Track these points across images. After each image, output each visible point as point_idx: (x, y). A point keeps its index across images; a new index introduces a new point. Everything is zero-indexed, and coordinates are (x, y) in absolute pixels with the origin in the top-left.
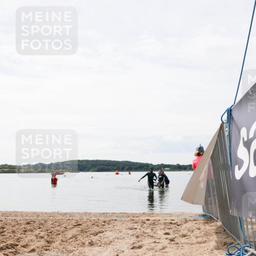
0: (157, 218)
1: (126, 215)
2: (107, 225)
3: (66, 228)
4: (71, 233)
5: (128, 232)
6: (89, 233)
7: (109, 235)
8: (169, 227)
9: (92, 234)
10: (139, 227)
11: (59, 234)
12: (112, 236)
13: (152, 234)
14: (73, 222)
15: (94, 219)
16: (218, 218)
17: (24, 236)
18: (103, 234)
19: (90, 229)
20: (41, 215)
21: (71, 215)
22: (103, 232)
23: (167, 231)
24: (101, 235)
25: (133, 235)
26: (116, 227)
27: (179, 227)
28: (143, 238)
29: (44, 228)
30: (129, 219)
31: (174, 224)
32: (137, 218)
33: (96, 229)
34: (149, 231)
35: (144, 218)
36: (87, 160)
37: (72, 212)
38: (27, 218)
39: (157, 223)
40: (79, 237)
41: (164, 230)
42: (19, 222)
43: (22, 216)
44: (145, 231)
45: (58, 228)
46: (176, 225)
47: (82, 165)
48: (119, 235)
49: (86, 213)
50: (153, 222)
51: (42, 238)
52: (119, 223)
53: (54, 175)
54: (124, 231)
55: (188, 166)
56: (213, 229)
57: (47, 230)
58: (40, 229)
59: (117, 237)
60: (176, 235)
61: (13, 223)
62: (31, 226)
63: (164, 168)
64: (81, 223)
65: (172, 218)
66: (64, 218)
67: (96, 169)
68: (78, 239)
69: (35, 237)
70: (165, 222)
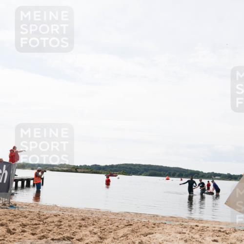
0: (206, 225)
1: (175, 219)
2: (157, 227)
3: (118, 227)
4: (122, 232)
5: (177, 236)
6: (140, 233)
7: (158, 237)
8: (218, 234)
9: (143, 235)
10: (188, 232)
11: (111, 232)
12: (161, 238)
13: (200, 240)
14: (125, 222)
15: (143, 220)
17: (79, 230)
19: (140, 230)
20: (95, 213)
21: (123, 215)
22: (153, 234)
23: (216, 238)
24: (151, 236)
25: (182, 239)
26: (165, 230)
27: (228, 235)
28: (191, 242)
29: (97, 225)
30: (178, 223)
31: (223, 232)
32: (186, 223)
33: (146, 230)
34: (197, 236)
35: (193, 224)
38: (82, 214)
39: (206, 230)
40: (130, 236)
41: (212, 237)
42: (75, 218)
43: (77, 212)
44: (194, 237)
45: (110, 226)
47: (135, 169)
48: (169, 237)
49: (136, 214)
50: (202, 228)
51: (95, 234)
52: (168, 227)
53: (108, 177)
54: (173, 234)
55: (239, 176)
57: (100, 227)
58: (94, 226)
60: (224, 243)
61: (70, 218)
62: (85, 222)
63: (214, 177)
64: (132, 223)
65: (221, 226)
66: (116, 217)
67: (148, 173)
68: (129, 238)
69: (89, 233)
70: (214, 229)
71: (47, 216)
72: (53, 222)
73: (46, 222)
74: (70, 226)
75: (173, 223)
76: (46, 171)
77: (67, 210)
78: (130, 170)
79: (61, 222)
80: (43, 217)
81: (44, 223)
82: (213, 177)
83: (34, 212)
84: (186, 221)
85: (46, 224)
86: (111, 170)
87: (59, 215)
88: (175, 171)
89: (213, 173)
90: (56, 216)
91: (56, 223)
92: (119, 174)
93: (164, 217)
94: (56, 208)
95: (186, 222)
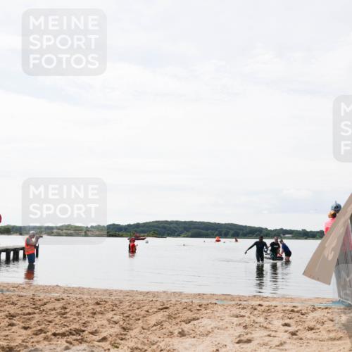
0: (274, 303)
1: (229, 297)
2: (204, 309)
3: (148, 311)
4: (155, 318)
5: (233, 321)
6: (179, 320)
7: (206, 323)
8: (290, 316)
9: (184, 321)
10: (248, 314)
11: (139, 319)
12: (210, 325)
13: (265, 325)
14: (158, 305)
15: (184, 301)
17: (92, 319)
18: (199, 321)
19: (181, 314)
20: (114, 293)
21: (155, 294)
22: (198, 319)
23: (287, 321)
24: (195, 322)
25: (240, 324)
26: (216, 313)
27: (304, 317)
28: (253, 328)
29: (118, 311)
30: (233, 303)
31: (297, 312)
32: (245, 303)
33: (188, 315)
34: (261, 320)
35: (255, 303)
36: (177, 221)
37: (156, 291)
38: (96, 297)
39: (273, 310)
40: (166, 324)
41: (283, 319)
42: (86, 302)
44: (256, 320)
45: (137, 311)
46: (299, 314)
47: (170, 228)
48: (221, 323)
49: (174, 293)
50: (267, 308)
51: (116, 323)
52: (220, 308)
53: (132, 241)
54: (227, 318)
55: (318, 232)
57: (123, 314)
58: (114, 312)
59: (217, 326)
60: (299, 327)
61: (78, 303)
62: (101, 307)
63: (284, 235)
64: (168, 306)
65: (294, 304)
66: (145, 298)
67: (190, 234)
68: (164, 327)
69: (107, 322)
70: (284, 308)
71: (45, 300)
72: (54, 309)
73: (44, 310)
74: (79, 314)
75: (226, 303)
76: (42, 237)
77: (74, 291)
78: (163, 230)
79: (66, 308)
80: (39, 303)
81: (41, 312)
82: (281, 236)
83: (25, 296)
84: (245, 299)
85: (44, 313)
86: (136, 231)
87: (63, 299)
88: (228, 228)
89: (282, 229)
90: (58, 300)
91: (58, 311)
92: (149, 236)
93: (214, 295)
94: (58, 289)
95: (245, 301)
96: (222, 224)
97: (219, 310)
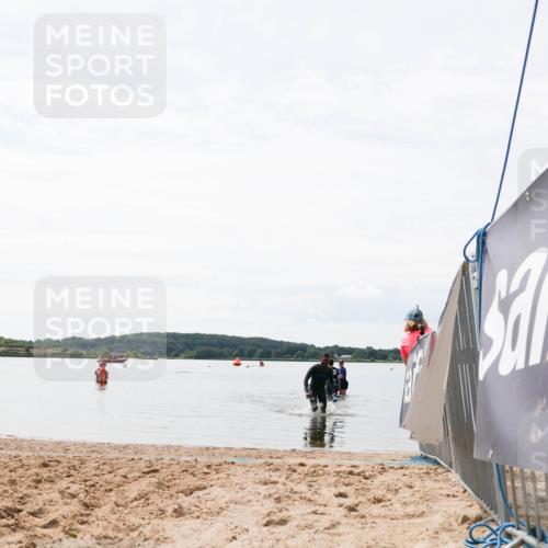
0: (322, 462)
1: (255, 452)
2: (213, 473)
3: (125, 477)
4: (135, 488)
5: (259, 490)
6: (176, 489)
7: (218, 494)
8: (347, 481)
9: (182, 492)
10: (283, 478)
11: (111, 490)
12: (224, 497)
13: (309, 495)
14: (142, 465)
15: (183, 459)
16: (450, 465)
17: (35, 491)
18: (206, 491)
19: (177, 481)
20: (73, 448)
21: (138, 449)
22: (205, 488)
23: (343, 489)
24: (200, 493)
25: (270, 495)
26: (232, 478)
27: (369, 481)
28: (290, 502)
29: (78, 477)
30: (260, 461)
31: (359, 474)
32: (278, 460)
33: (190, 481)
34: (303, 487)
35: (294, 461)
36: (175, 334)
37: (140, 443)
38: (42, 454)
39: (321, 472)
40: (153, 498)
41: (336, 486)
42: (26, 462)
43: (31, 449)
44: (296, 489)
45: (109, 477)
46: (361, 478)
48: (240, 495)
49: (168, 448)
50: (313, 469)
51: (73, 496)
52: (240, 470)
53: (103, 365)
54: (250, 487)
55: (390, 351)
56: (441, 488)
57: (85, 481)
58: (71, 479)
59: (233, 498)
60: (361, 499)
62: (50, 471)
63: (339, 355)
64: (158, 468)
65: (354, 463)
66: (121, 456)
67: (194, 353)
68: (150, 501)
69: (59, 496)
70: (338, 470)
74: (13, 482)
75: (250, 462)
82: (336, 356)
84: (279, 455)
89: (336, 346)
93: (230, 449)
95: (279, 458)
96: (245, 339)
97: (239, 474)
